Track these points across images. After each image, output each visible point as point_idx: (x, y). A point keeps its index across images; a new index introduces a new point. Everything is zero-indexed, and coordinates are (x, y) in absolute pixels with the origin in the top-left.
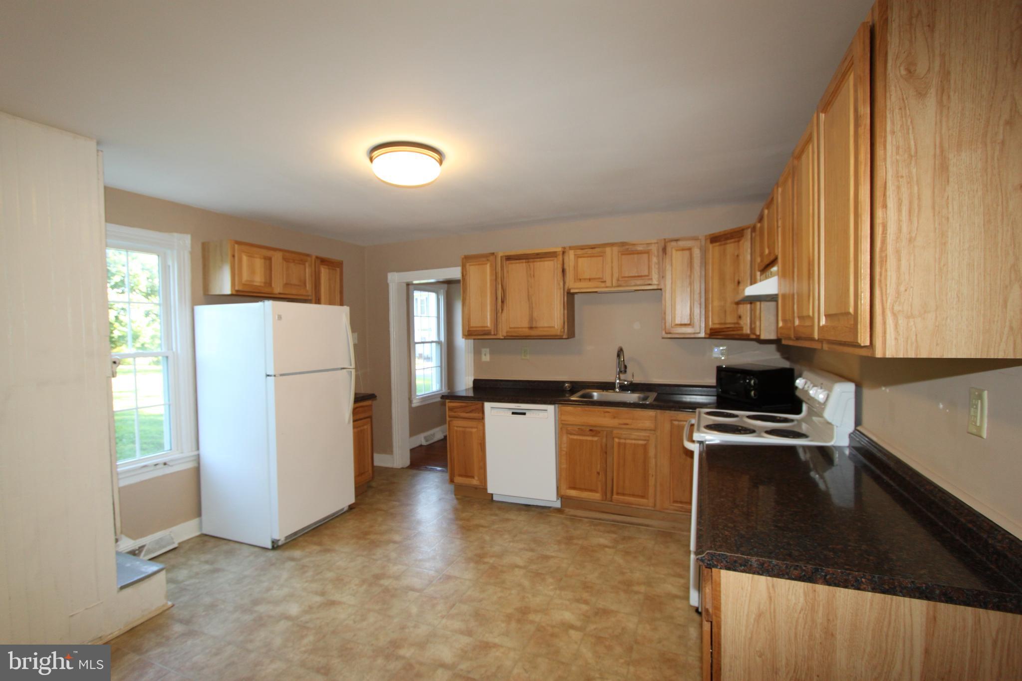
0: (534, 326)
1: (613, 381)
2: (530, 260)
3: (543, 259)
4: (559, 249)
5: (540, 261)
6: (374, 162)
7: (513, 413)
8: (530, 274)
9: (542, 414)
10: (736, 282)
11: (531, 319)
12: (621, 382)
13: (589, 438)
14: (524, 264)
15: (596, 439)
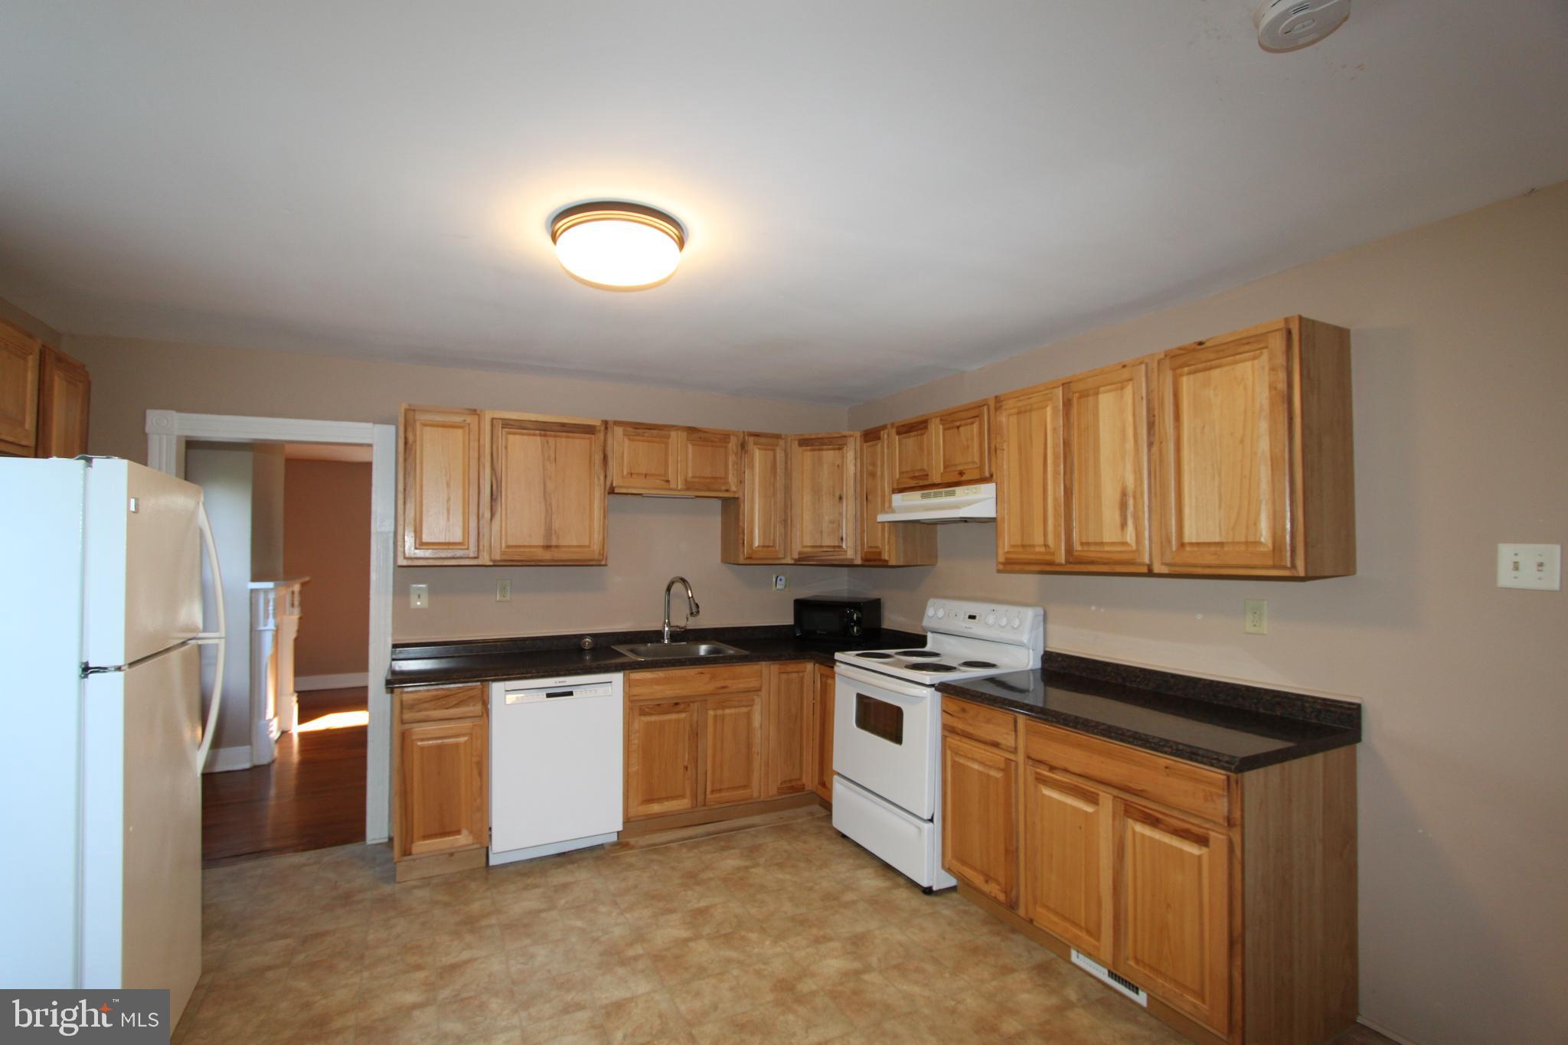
0: (554, 543)
1: (660, 629)
2: (548, 433)
3: (571, 435)
4: (597, 423)
5: (567, 437)
6: (558, 242)
7: (549, 695)
8: (549, 457)
9: (601, 689)
10: (837, 498)
11: (549, 531)
12: (672, 629)
13: (673, 716)
14: (538, 438)
15: (683, 715)
